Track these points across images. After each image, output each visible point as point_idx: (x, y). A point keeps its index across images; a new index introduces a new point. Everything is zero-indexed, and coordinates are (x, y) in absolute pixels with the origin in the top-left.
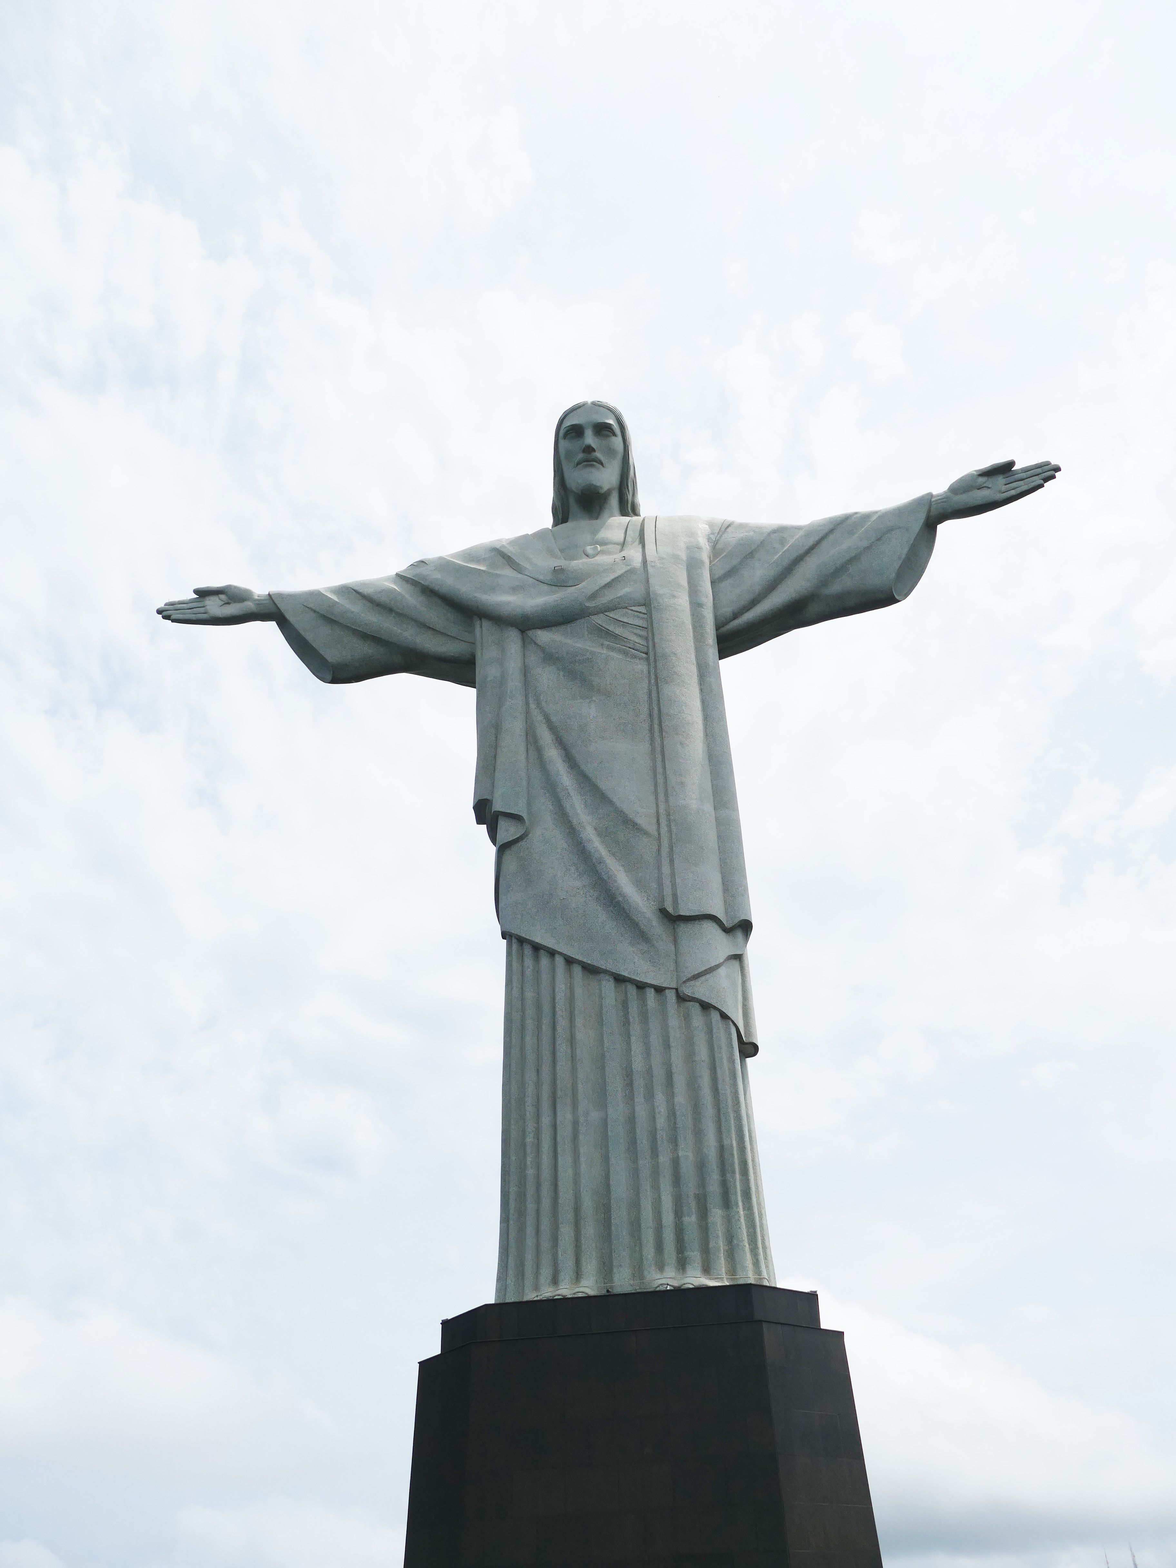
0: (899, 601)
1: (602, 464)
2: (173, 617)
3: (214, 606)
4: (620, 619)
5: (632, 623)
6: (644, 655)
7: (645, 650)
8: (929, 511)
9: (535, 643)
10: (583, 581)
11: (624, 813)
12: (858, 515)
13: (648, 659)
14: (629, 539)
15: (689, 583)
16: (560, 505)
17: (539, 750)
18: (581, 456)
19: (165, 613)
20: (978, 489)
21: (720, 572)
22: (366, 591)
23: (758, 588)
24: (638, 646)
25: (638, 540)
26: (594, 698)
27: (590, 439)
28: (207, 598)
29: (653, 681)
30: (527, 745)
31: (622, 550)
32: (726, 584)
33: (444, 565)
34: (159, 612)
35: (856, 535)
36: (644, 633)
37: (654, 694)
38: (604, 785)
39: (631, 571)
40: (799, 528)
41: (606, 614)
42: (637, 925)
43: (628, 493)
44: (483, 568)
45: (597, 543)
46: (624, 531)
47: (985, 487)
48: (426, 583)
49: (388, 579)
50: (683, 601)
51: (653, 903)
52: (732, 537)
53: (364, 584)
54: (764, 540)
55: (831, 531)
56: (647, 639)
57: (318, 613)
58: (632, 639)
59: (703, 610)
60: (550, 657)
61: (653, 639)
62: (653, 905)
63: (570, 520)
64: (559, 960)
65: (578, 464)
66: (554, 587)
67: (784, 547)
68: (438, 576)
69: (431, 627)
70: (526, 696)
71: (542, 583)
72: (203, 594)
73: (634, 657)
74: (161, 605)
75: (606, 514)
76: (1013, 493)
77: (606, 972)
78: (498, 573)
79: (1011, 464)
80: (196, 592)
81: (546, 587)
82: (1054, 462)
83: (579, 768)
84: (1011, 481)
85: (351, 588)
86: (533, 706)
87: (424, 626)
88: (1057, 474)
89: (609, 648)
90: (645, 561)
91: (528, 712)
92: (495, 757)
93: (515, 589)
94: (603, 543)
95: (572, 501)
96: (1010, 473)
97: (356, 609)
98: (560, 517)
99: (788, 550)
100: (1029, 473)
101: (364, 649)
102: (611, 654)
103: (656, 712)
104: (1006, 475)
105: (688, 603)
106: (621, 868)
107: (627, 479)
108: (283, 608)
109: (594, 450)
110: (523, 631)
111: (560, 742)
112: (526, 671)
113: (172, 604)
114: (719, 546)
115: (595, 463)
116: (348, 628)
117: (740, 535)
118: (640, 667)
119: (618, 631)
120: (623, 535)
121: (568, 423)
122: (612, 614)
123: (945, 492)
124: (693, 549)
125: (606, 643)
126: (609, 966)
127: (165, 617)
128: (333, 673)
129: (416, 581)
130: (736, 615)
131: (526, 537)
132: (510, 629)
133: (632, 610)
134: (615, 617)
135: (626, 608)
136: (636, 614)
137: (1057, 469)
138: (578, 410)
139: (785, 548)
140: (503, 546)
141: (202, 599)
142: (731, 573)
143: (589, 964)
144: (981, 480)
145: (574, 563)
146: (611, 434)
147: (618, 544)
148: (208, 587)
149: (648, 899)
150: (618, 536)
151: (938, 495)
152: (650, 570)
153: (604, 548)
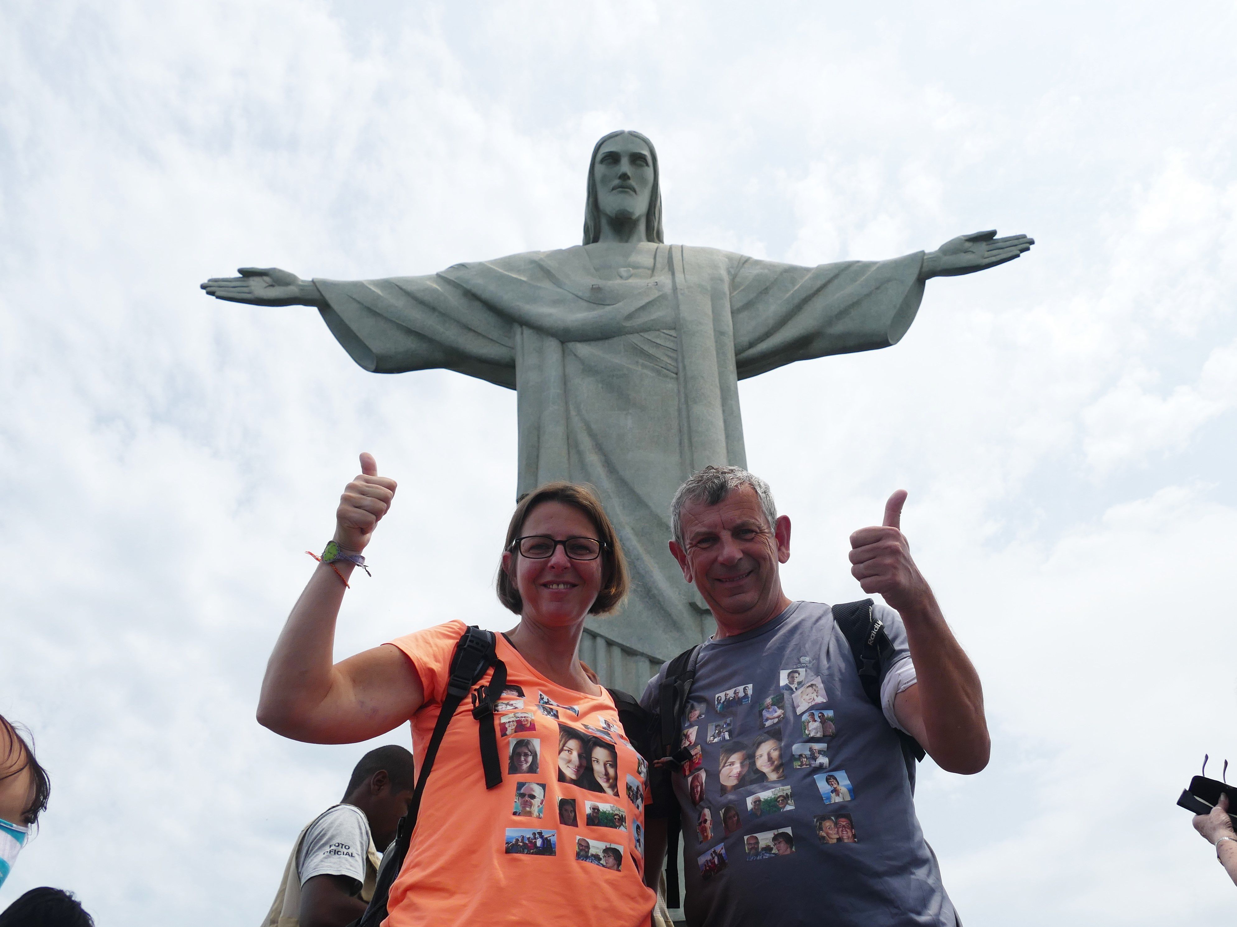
0: (891, 345)
1: (635, 191)
2: (218, 294)
3: (258, 287)
4: (653, 340)
5: (664, 345)
6: (674, 376)
7: (675, 370)
8: (922, 267)
9: (575, 355)
10: (619, 301)
11: (658, 517)
12: (860, 264)
13: (677, 379)
14: (658, 265)
15: (713, 312)
16: (593, 225)
17: (580, 453)
18: (617, 182)
19: (209, 289)
20: (965, 253)
21: (738, 305)
22: (409, 288)
23: (771, 322)
24: (669, 367)
25: (667, 268)
26: (630, 411)
27: (625, 166)
28: (251, 279)
29: (683, 400)
30: (568, 449)
31: (652, 275)
32: (744, 315)
33: (483, 270)
34: (203, 287)
35: (858, 282)
36: (673, 355)
37: (684, 413)
38: (640, 490)
39: (663, 297)
40: (807, 270)
41: (642, 334)
42: (670, 615)
43: (654, 220)
44: (523, 278)
45: (629, 265)
46: (653, 257)
47: (970, 251)
48: (469, 287)
49: (430, 278)
50: (708, 328)
51: (683, 597)
52: (750, 273)
53: (407, 280)
54: (777, 278)
55: (836, 276)
56: (676, 360)
57: (362, 304)
58: (664, 359)
59: (724, 337)
60: (589, 369)
61: (683, 362)
62: (683, 599)
63: (601, 240)
64: (600, 642)
65: (613, 189)
66: (592, 304)
67: (794, 286)
68: (480, 281)
69: (473, 328)
70: (567, 403)
71: (581, 300)
72: (247, 274)
73: (666, 376)
74: (205, 281)
75: (635, 238)
76: (994, 259)
77: (642, 654)
78: (539, 285)
79: (994, 233)
80: (240, 271)
81: (585, 304)
82: (1029, 236)
83: (618, 473)
84: (992, 249)
85: (394, 283)
86: (573, 413)
87: (467, 328)
88: (1032, 247)
89: (644, 366)
90: (675, 289)
91: (568, 418)
92: (538, 457)
93: (556, 302)
94: (636, 267)
95: (604, 222)
96: (992, 241)
97: (399, 303)
98: (592, 236)
99: (798, 289)
100: (1008, 243)
101: (408, 344)
102: (645, 371)
103: (685, 429)
104: (989, 243)
105: (712, 330)
106: (656, 565)
107: (655, 207)
108: (328, 296)
109: (629, 178)
110: (563, 343)
111: (599, 448)
112: (565, 380)
113: (216, 280)
114: (738, 280)
115: (629, 190)
116: (391, 321)
117: (756, 271)
118: (671, 385)
119: (652, 351)
120: (652, 260)
121: (605, 149)
122: (646, 335)
123: (936, 252)
124: (716, 280)
125: (641, 361)
126: (647, 650)
127: (209, 293)
128: (377, 362)
129: (459, 285)
130: (751, 345)
131: (560, 252)
132: (551, 339)
133: (664, 333)
134: (649, 338)
135: (659, 330)
136: (668, 337)
137: (1032, 242)
138: (616, 138)
139: (796, 288)
140: (541, 259)
141: (245, 279)
142: (748, 305)
143: (627, 647)
144: (968, 244)
145: (610, 283)
146: (645, 165)
147: (649, 269)
148: (252, 268)
149: (679, 594)
150: (648, 261)
151: (930, 254)
152: (680, 297)
153: (636, 271)
